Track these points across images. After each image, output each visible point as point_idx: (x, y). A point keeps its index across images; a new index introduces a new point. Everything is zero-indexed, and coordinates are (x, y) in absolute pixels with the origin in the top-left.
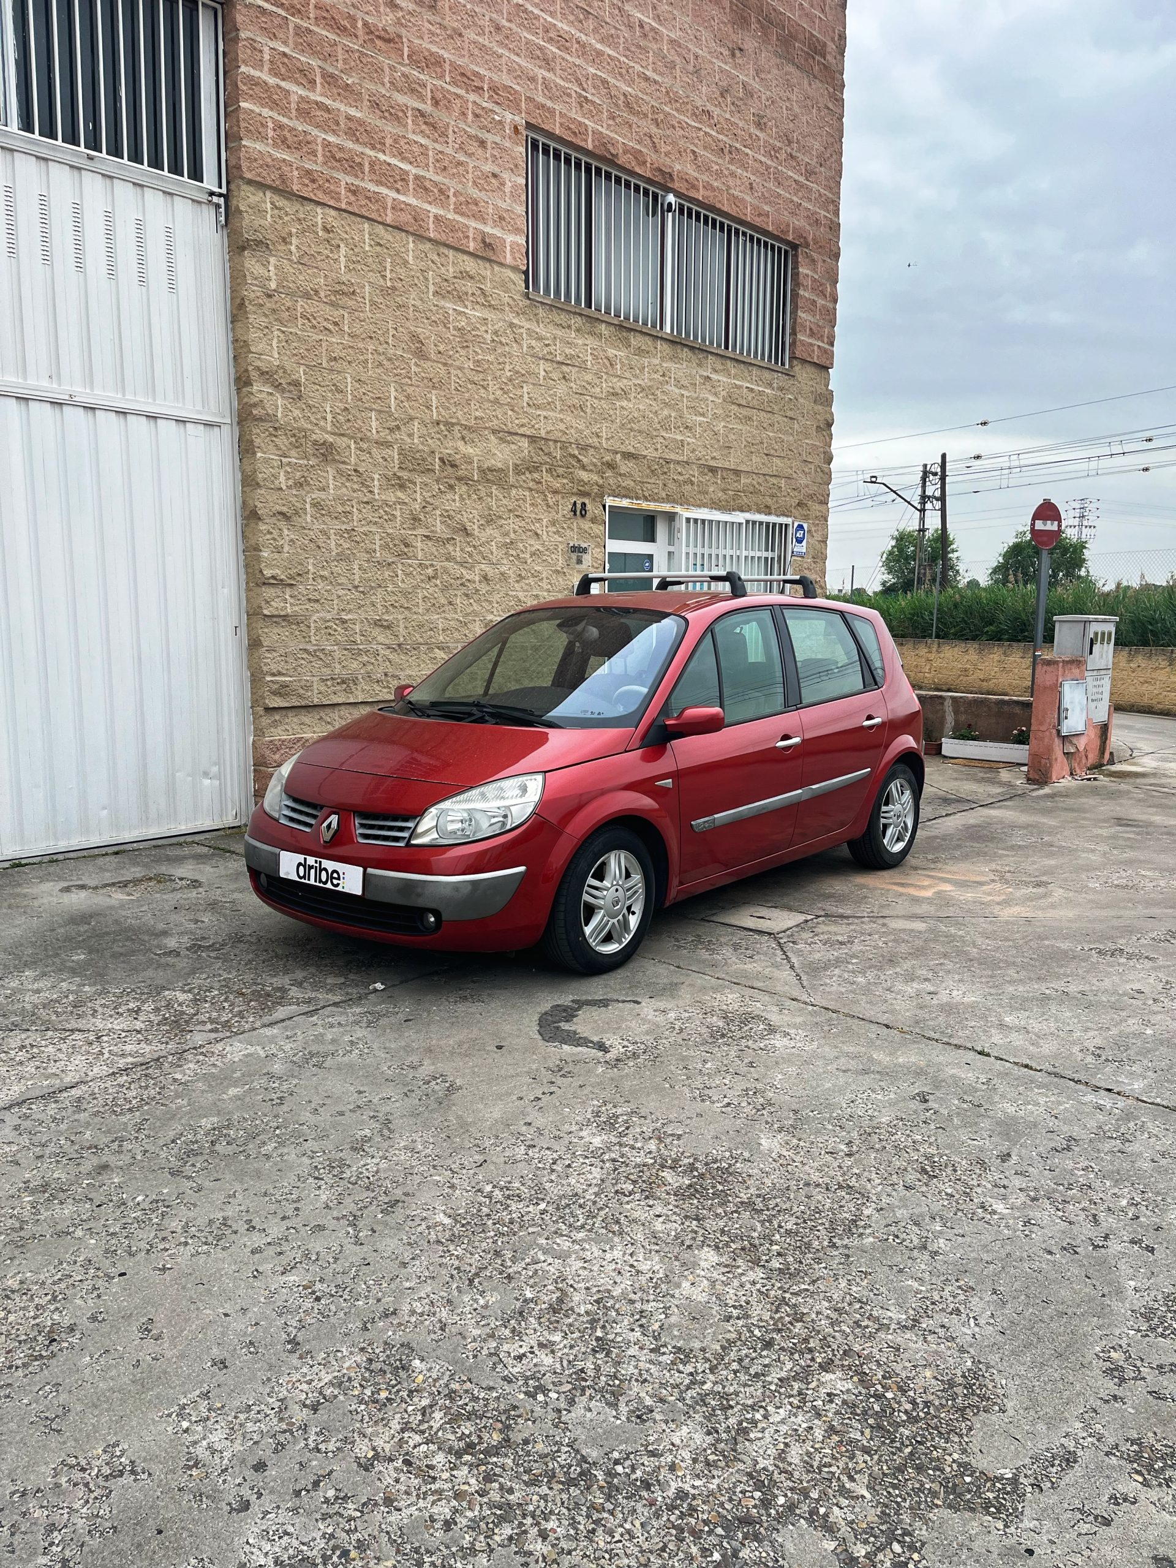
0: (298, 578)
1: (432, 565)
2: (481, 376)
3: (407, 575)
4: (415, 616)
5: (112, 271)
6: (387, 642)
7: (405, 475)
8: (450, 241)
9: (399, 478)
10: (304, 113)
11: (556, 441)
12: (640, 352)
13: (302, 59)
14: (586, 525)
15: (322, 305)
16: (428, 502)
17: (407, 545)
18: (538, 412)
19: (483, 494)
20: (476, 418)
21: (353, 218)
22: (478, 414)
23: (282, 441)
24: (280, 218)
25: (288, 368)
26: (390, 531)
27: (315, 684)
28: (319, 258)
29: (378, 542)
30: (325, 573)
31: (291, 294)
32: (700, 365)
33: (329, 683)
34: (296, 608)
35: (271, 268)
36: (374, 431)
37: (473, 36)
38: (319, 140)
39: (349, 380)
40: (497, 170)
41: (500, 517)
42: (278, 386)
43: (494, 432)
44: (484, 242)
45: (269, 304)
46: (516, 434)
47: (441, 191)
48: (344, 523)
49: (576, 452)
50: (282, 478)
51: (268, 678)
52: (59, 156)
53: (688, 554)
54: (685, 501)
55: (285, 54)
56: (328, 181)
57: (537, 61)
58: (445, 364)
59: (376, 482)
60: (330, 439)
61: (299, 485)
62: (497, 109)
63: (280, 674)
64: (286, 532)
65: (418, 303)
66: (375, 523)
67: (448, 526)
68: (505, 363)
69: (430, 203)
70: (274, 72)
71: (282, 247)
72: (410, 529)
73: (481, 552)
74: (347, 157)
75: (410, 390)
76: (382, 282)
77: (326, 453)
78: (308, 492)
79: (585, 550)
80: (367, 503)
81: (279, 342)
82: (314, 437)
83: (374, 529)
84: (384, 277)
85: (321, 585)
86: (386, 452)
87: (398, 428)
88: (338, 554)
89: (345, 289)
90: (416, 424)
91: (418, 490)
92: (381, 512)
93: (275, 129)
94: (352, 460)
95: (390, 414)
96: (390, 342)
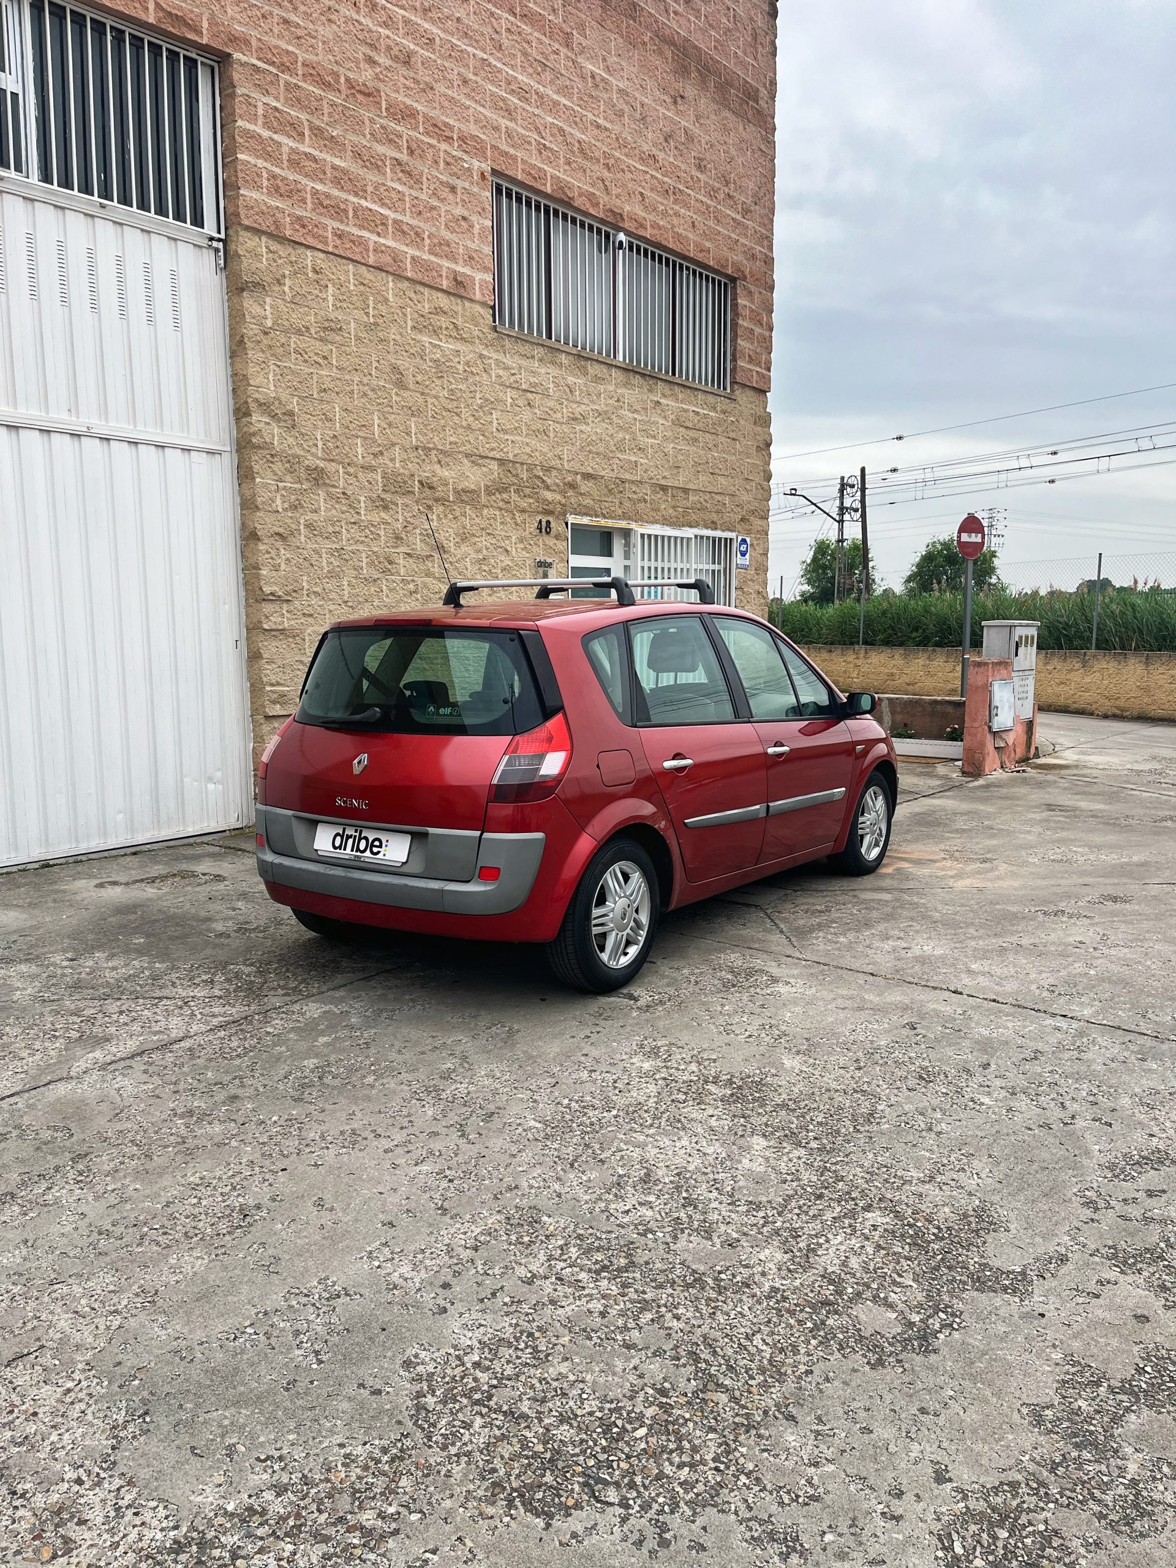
0: (294, 595)
1: (413, 581)
2: (455, 404)
3: (391, 590)
5: (123, 313)
8: (425, 280)
9: (382, 500)
10: (294, 164)
11: (522, 464)
12: (597, 379)
13: (292, 113)
14: (550, 541)
15: (313, 341)
16: (408, 522)
17: (391, 563)
18: (506, 437)
19: (458, 514)
20: (451, 443)
21: (339, 259)
22: (452, 439)
23: (278, 467)
24: (275, 261)
25: (283, 399)
26: (375, 549)
28: (310, 298)
29: (364, 560)
30: (318, 589)
31: (285, 332)
32: (650, 391)
34: (293, 622)
35: (267, 308)
36: (360, 457)
37: (443, 89)
38: (308, 189)
39: (337, 409)
40: (466, 214)
41: (474, 535)
42: (274, 416)
43: (467, 456)
44: (455, 280)
45: (266, 341)
46: (487, 457)
47: (417, 234)
48: (334, 542)
49: (541, 474)
50: (279, 501)
51: (268, 688)
52: (75, 205)
53: (643, 568)
54: (639, 519)
55: (276, 109)
56: (316, 226)
57: (501, 112)
58: (422, 394)
59: (362, 504)
60: (321, 464)
61: (294, 507)
62: (465, 157)
63: (278, 684)
64: (283, 552)
65: (398, 338)
66: (363, 542)
67: (427, 544)
68: (475, 392)
69: (407, 245)
70: (267, 125)
71: (276, 288)
72: (393, 547)
73: (456, 568)
74: (333, 204)
75: (391, 418)
76: (366, 319)
77: (318, 477)
78: (302, 514)
79: (550, 565)
80: (354, 523)
81: (275, 375)
82: (307, 462)
83: (361, 548)
84: (367, 314)
85: (314, 601)
86: (371, 476)
87: (381, 453)
88: (329, 572)
89: (333, 325)
90: (397, 449)
91: (400, 510)
92: (367, 532)
93: (269, 179)
94: (341, 484)
95: (374, 440)
96: (373, 373)
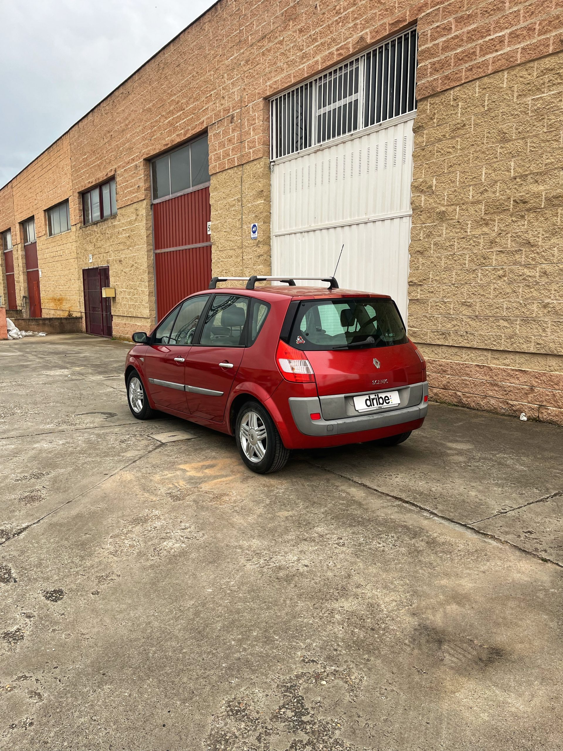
0: (424, 282)
1: (502, 269)
3: (484, 276)
4: (487, 300)
5: (386, 166)
6: (468, 314)
8: (534, 56)
9: (484, 220)
10: (446, 48)
13: (445, 22)
15: (447, 141)
16: (502, 230)
21: (470, 84)
23: (423, 217)
24: (433, 108)
25: (428, 180)
26: (475, 251)
27: (428, 333)
28: (447, 117)
29: (467, 259)
30: (438, 278)
31: (433, 143)
33: (435, 333)
34: (422, 296)
35: (425, 136)
36: (471, 198)
38: (452, 56)
39: (459, 174)
42: (422, 191)
45: (423, 153)
48: (450, 251)
50: (422, 234)
55: (438, 27)
56: (456, 74)
59: (469, 226)
60: (443, 209)
63: (413, 327)
64: (421, 259)
66: (467, 248)
69: (520, 43)
70: (432, 39)
71: (429, 123)
72: (489, 249)
73: (543, 256)
74: (467, 54)
76: (483, 110)
77: (442, 216)
78: (433, 239)
80: (463, 238)
81: (425, 169)
82: (438, 210)
83: (465, 252)
84: (484, 106)
85: (435, 284)
86: (477, 207)
87: (486, 190)
88: (445, 268)
89: (459, 126)
90: (499, 184)
91: (496, 224)
92: (471, 241)
93: (431, 67)
94: (457, 216)
95: (482, 184)
96: (485, 142)
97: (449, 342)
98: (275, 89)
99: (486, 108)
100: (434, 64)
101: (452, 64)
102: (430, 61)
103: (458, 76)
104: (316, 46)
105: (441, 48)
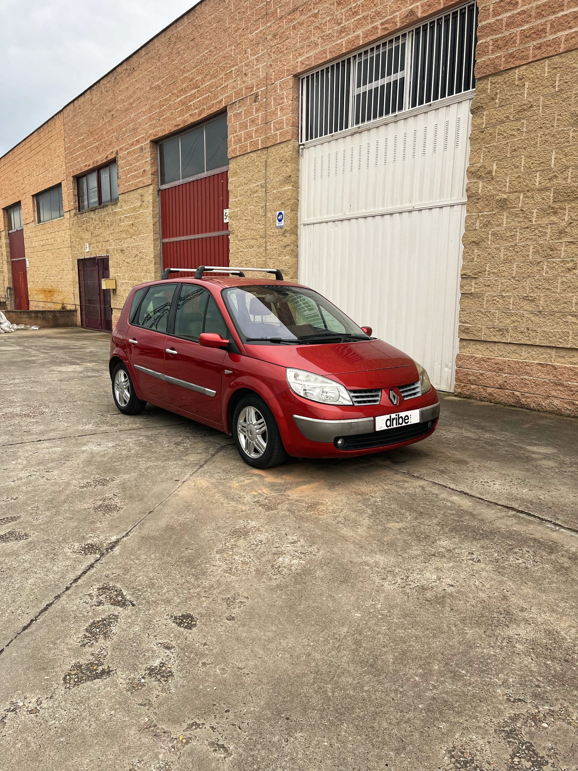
0: (479, 274)
1: (572, 261)
3: (551, 268)
4: (554, 294)
5: (435, 150)
6: (530, 309)
7: (556, 206)
9: (553, 208)
10: (510, 24)
15: (511, 123)
16: (574, 220)
17: (552, 250)
21: (538, 62)
23: (480, 204)
24: (494, 87)
25: (487, 165)
26: (541, 242)
27: (483, 329)
28: (511, 98)
29: (531, 250)
30: (495, 271)
31: (494, 126)
33: (491, 330)
34: (477, 290)
35: (484, 117)
36: (537, 184)
38: (518, 33)
39: (524, 158)
42: (480, 177)
45: (482, 136)
48: (510, 242)
50: (478, 224)
51: (460, 324)
56: (523, 52)
59: (535, 215)
60: (505, 196)
61: (486, 225)
63: (466, 322)
64: (476, 251)
66: (531, 239)
70: (495, 15)
71: (491, 103)
72: (558, 239)
74: (535, 31)
75: (567, 150)
76: (553, 91)
77: (503, 204)
78: (491, 228)
80: (527, 228)
81: (484, 153)
82: (498, 198)
83: (529, 243)
84: (554, 87)
85: (492, 277)
86: (544, 194)
87: (556, 177)
88: (504, 260)
89: (525, 107)
90: (570, 170)
91: (567, 213)
92: (537, 231)
93: (493, 44)
94: (520, 205)
95: (550, 170)
96: (555, 124)
97: (507, 339)
98: (307, 65)
99: (557, 89)
100: (496, 41)
101: (518, 42)
102: (492, 37)
103: (524, 54)
104: (356, 20)
105: (504, 24)
